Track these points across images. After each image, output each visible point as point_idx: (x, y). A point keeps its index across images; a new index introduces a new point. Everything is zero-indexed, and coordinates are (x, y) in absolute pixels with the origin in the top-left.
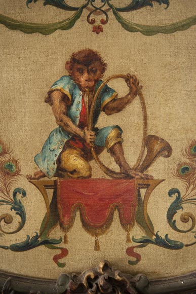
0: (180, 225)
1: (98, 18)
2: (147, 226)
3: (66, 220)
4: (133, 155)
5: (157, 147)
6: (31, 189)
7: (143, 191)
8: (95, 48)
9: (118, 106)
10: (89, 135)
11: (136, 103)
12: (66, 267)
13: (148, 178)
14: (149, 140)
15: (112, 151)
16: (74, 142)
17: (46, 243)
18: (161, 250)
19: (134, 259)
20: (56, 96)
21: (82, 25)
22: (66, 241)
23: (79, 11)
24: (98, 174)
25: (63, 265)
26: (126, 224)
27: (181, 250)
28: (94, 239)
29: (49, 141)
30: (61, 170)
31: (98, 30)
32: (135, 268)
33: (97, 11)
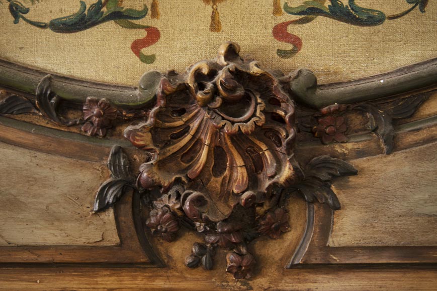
12: (156, 63)
17: (118, 17)
18: (343, 26)
19: (289, 47)
22: (155, 14)
25: (150, 59)
27: (379, 27)
28: (209, 9)
32: (288, 62)
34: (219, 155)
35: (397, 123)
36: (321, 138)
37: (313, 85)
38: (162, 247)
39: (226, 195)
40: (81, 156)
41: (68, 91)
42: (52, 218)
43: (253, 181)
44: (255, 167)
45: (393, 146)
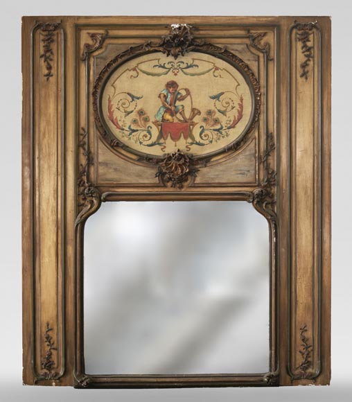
0: (204, 138)
1: (176, 71)
2: (193, 138)
3: (165, 136)
4: (188, 115)
5: (196, 112)
6: (153, 126)
7: (191, 127)
8: (175, 80)
9: (182, 99)
10: (173, 108)
11: (189, 97)
12: (165, 152)
13: (193, 122)
14: (193, 110)
15: (181, 113)
16: (168, 110)
17: (158, 144)
18: (197, 146)
19: (188, 149)
20: (162, 96)
21: (170, 73)
22: (165, 144)
23: (170, 69)
24: (176, 121)
26: (186, 138)
27: (204, 146)
28: (175, 143)
29: (159, 110)
30: (163, 120)
31: (176, 74)
32: (189, 152)
33: (175, 69)
34: (176, 168)
35: (206, 162)
36: (193, 165)
37: (192, 156)
38: (166, 183)
39: (177, 174)
40: (153, 168)
41: (150, 157)
42: (147, 178)
43: (182, 172)
44: (182, 170)
45: (206, 166)
